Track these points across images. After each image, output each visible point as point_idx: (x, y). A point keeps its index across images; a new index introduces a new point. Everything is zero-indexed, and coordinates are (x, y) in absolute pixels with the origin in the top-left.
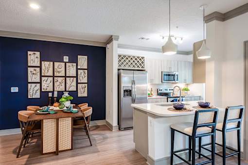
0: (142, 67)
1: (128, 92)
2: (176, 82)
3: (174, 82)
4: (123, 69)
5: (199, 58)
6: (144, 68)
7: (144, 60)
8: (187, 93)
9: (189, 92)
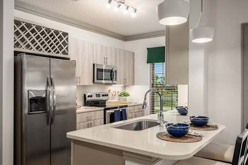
0: (64, 53)
1: (39, 103)
2: (114, 82)
3: (111, 82)
4: (27, 53)
5: (193, 41)
6: (67, 54)
7: (67, 39)
8: (125, 100)
9: (127, 97)
